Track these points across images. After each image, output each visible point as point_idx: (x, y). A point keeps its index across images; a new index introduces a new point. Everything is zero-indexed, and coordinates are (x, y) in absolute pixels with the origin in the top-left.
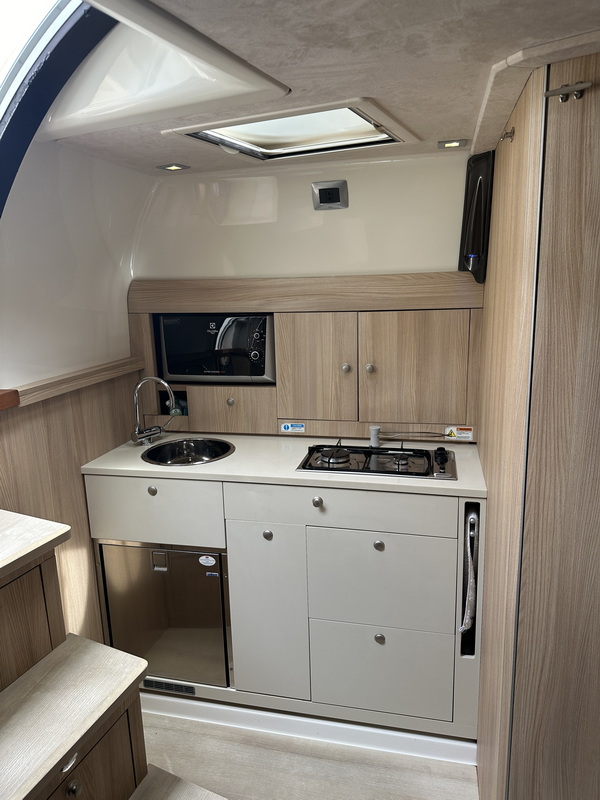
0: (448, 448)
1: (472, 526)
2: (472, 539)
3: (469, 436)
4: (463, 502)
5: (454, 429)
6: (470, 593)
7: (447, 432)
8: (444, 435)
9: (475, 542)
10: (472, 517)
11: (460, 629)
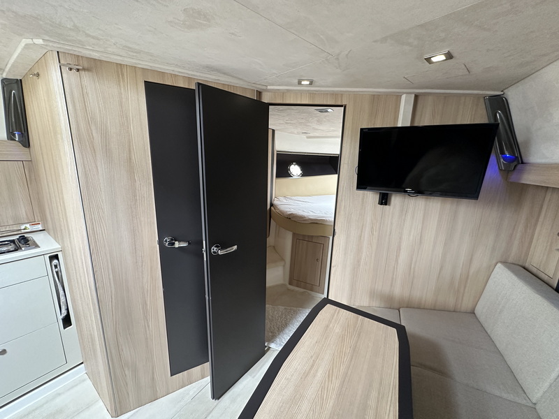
0: (26, 235)
1: (56, 266)
2: (57, 272)
3: (40, 227)
4: (47, 257)
5: (28, 226)
6: (62, 299)
7: (23, 227)
8: (20, 230)
9: (59, 273)
10: (55, 262)
11: (60, 318)
